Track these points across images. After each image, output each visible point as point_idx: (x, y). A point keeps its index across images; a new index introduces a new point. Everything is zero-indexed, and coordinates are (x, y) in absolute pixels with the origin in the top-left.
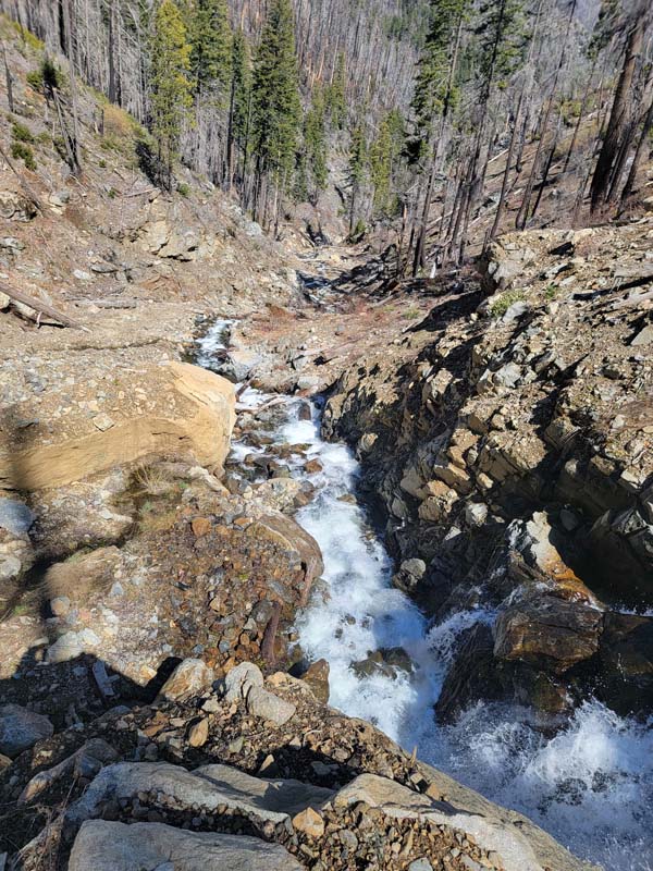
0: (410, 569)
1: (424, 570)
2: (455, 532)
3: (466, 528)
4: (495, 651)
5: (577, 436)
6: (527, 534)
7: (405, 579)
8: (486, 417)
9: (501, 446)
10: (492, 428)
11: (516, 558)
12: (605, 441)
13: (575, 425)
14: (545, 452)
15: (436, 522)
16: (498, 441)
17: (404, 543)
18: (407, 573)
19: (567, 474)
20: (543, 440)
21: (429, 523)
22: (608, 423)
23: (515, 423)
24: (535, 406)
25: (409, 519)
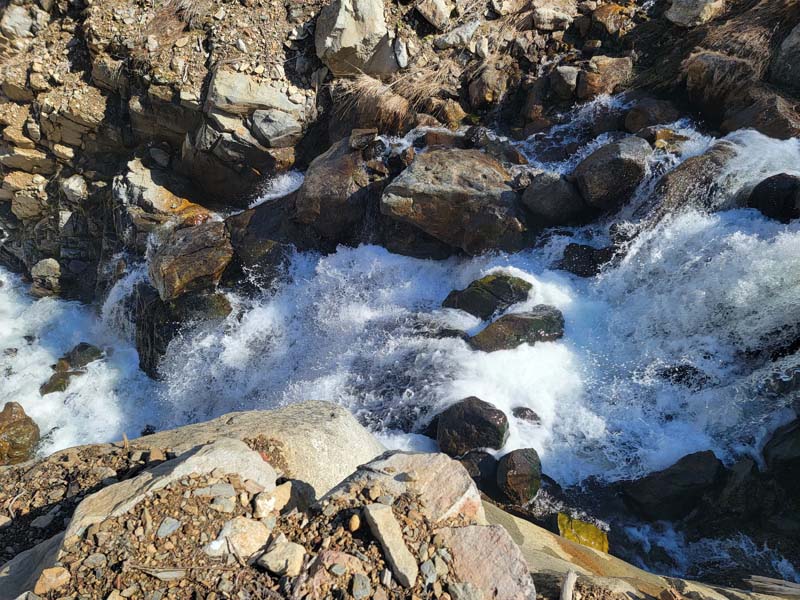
0: (43, 272)
1: (58, 266)
2: (65, 216)
3: (74, 206)
4: (162, 297)
5: (124, 71)
6: (133, 186)
7: (44, 284)
8: (22, 80)
9: (57, 108)
10: (37, 91)
11: (135, 212)
12: (151, 68)
13: (116, 59)
14: (104, 99)
15: (40, 214)
16: (51, 104)
17: (20, 253)
18: (43, 278)
19: (135, 113)
20: (95, 86)
21: (34, 221)
22: (144, 48)
23: (57, 77)
24: (66, 52)
25: (10, 226)
